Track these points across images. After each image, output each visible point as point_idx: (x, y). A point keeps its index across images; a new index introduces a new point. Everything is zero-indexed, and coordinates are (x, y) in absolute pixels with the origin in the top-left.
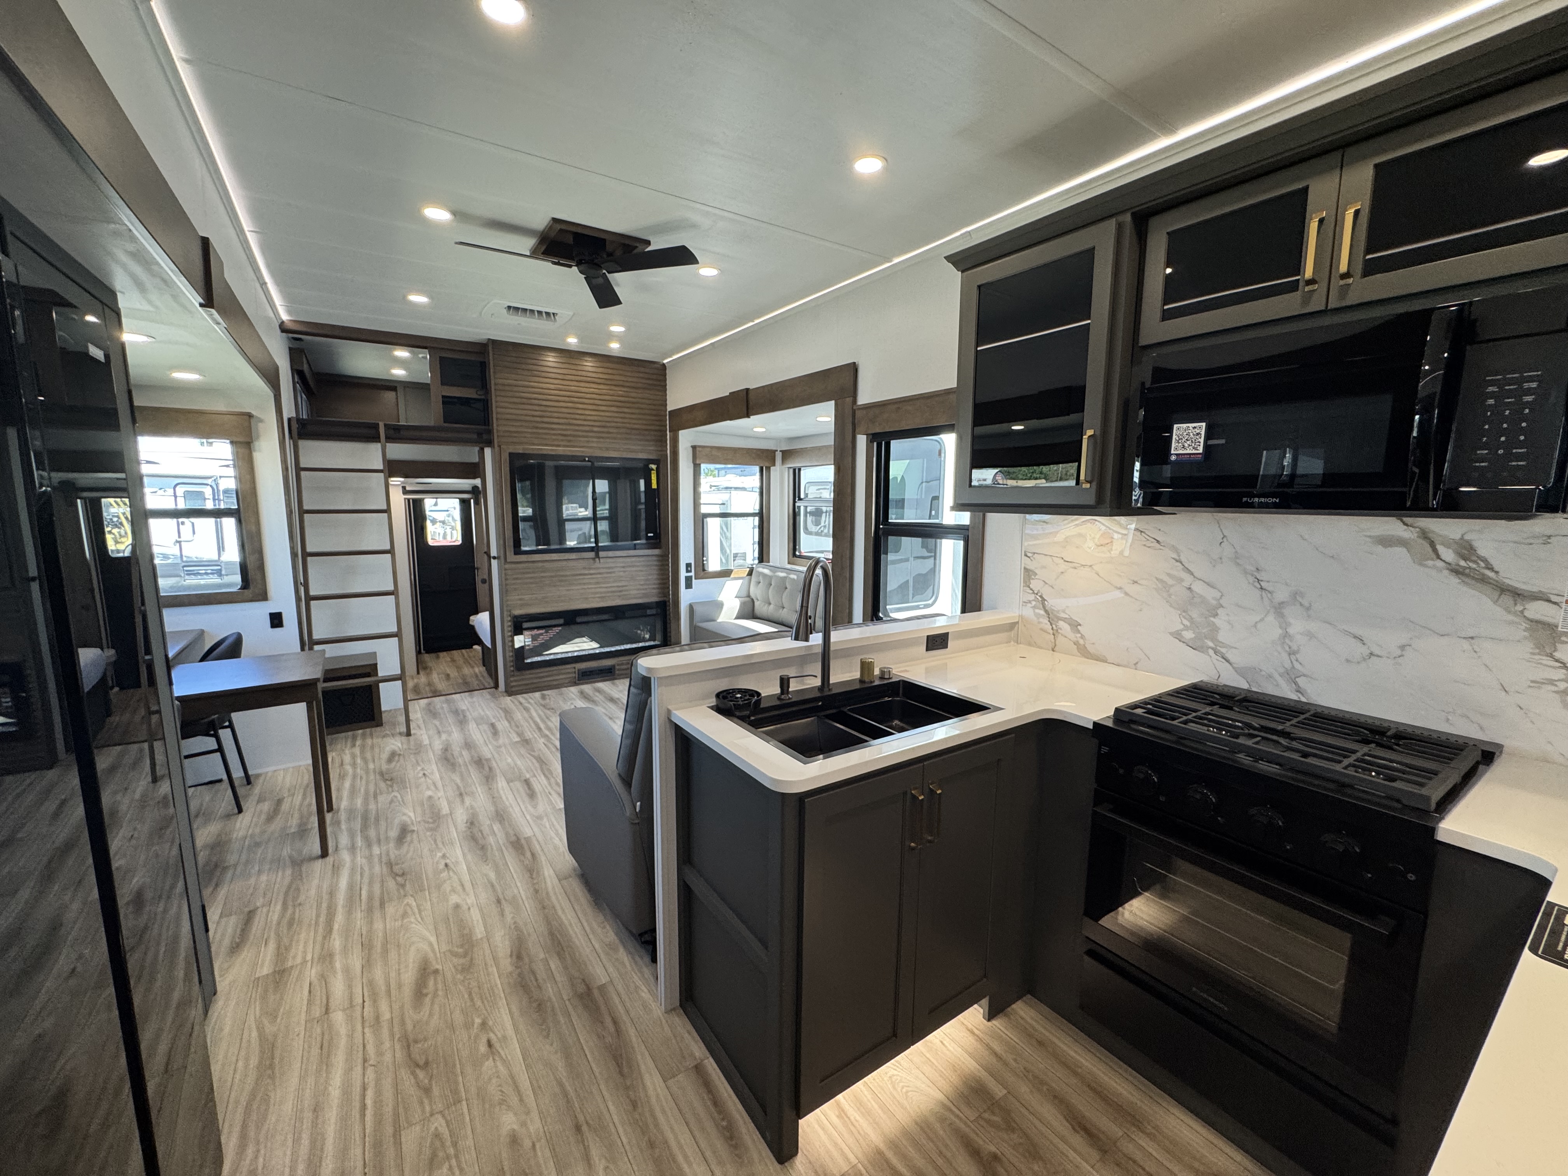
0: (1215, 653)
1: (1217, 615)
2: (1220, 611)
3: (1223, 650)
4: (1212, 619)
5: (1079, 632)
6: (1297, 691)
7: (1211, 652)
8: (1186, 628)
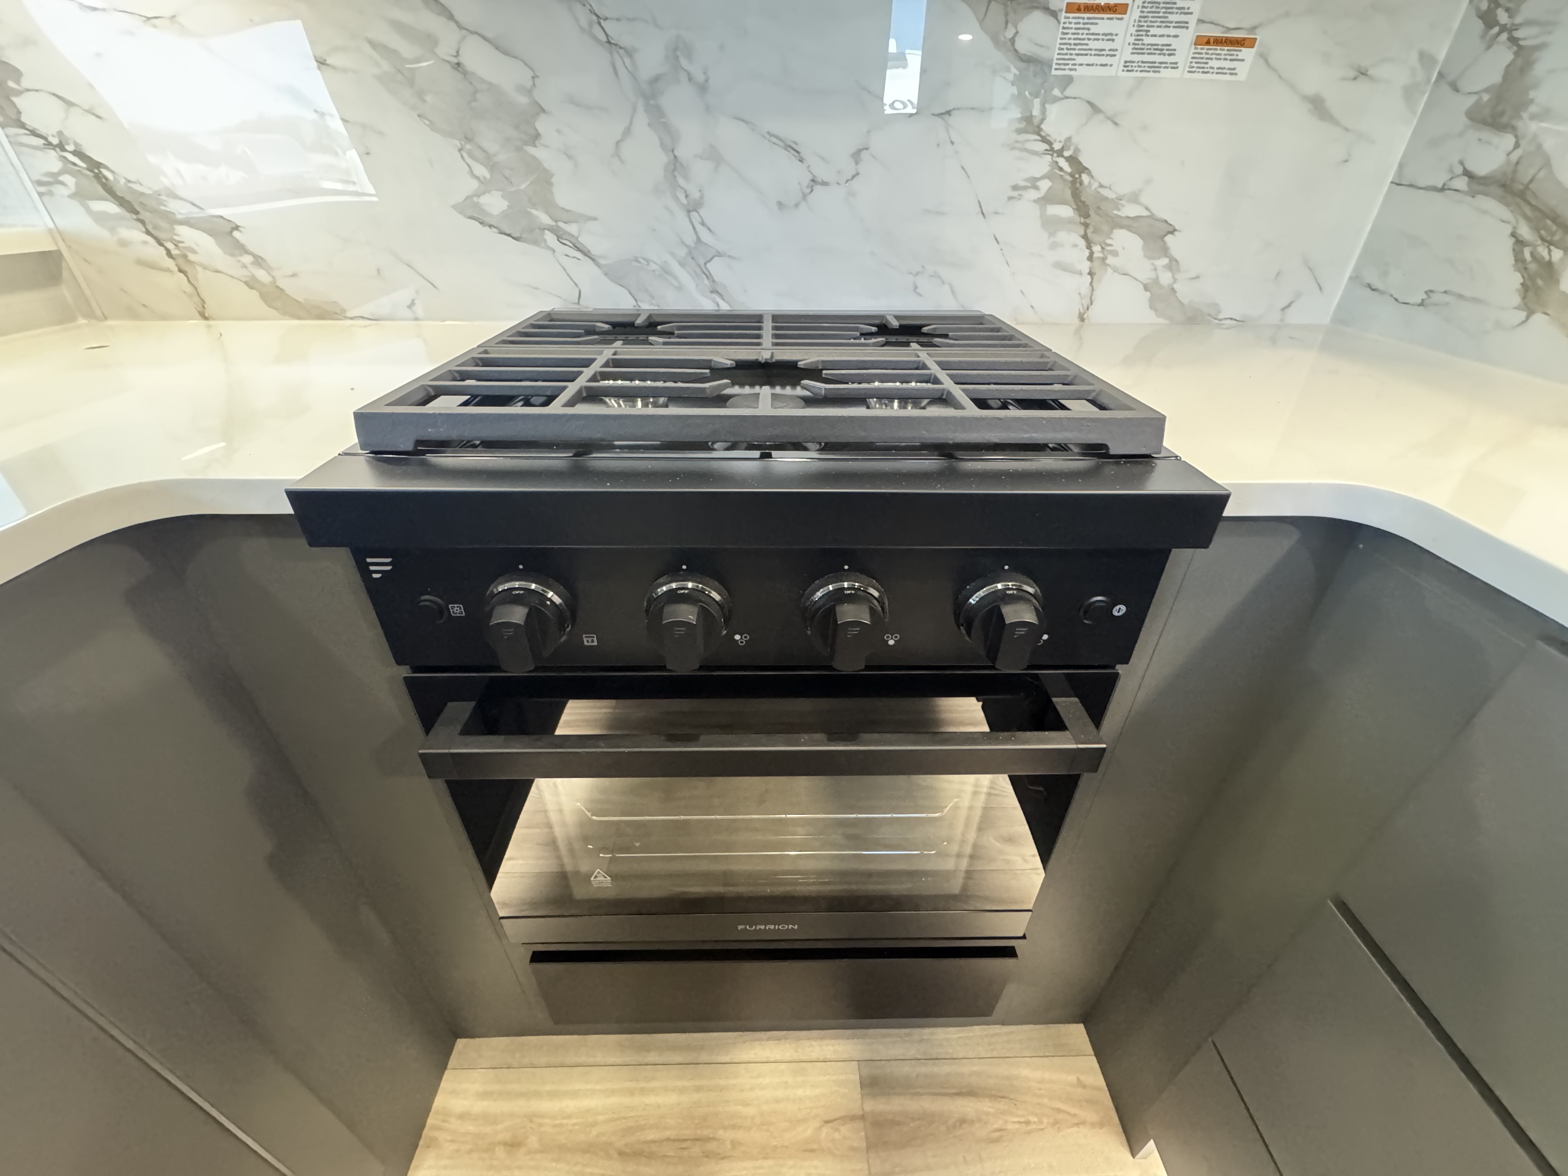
0: (559, 238)
1: (537, 136)
2: (542, 124)
3: (572, 229)
4: (531, 150)
5: (242, 249)
6: (712, 292)
7: (550, 238)
8: (485, 186)
